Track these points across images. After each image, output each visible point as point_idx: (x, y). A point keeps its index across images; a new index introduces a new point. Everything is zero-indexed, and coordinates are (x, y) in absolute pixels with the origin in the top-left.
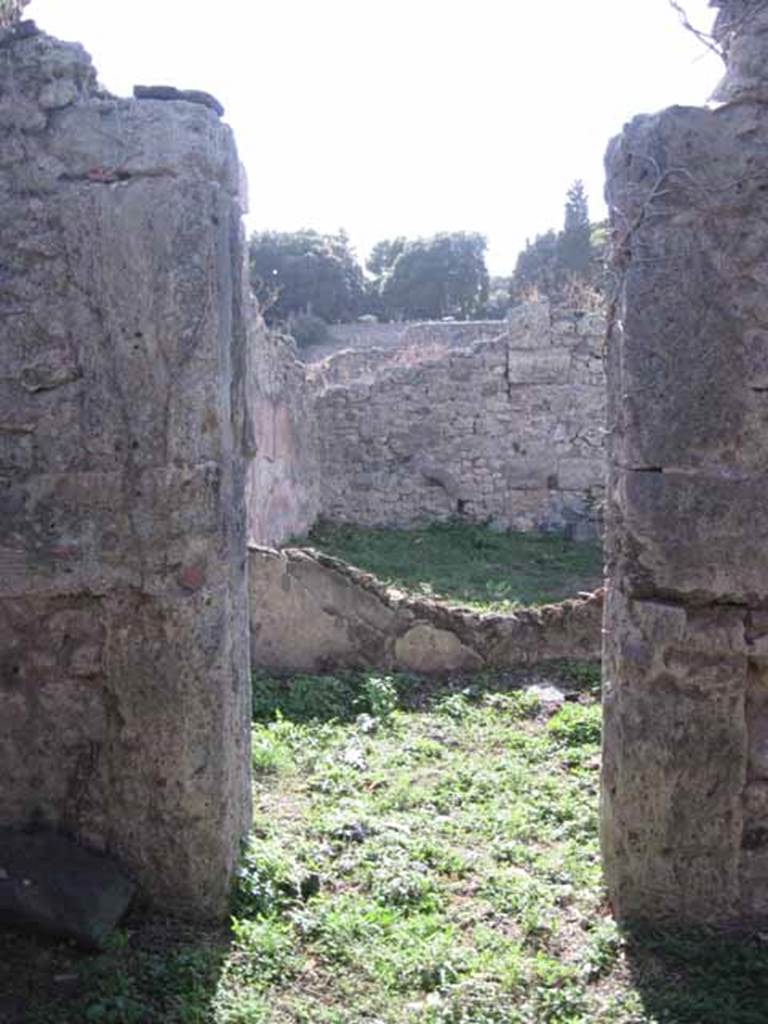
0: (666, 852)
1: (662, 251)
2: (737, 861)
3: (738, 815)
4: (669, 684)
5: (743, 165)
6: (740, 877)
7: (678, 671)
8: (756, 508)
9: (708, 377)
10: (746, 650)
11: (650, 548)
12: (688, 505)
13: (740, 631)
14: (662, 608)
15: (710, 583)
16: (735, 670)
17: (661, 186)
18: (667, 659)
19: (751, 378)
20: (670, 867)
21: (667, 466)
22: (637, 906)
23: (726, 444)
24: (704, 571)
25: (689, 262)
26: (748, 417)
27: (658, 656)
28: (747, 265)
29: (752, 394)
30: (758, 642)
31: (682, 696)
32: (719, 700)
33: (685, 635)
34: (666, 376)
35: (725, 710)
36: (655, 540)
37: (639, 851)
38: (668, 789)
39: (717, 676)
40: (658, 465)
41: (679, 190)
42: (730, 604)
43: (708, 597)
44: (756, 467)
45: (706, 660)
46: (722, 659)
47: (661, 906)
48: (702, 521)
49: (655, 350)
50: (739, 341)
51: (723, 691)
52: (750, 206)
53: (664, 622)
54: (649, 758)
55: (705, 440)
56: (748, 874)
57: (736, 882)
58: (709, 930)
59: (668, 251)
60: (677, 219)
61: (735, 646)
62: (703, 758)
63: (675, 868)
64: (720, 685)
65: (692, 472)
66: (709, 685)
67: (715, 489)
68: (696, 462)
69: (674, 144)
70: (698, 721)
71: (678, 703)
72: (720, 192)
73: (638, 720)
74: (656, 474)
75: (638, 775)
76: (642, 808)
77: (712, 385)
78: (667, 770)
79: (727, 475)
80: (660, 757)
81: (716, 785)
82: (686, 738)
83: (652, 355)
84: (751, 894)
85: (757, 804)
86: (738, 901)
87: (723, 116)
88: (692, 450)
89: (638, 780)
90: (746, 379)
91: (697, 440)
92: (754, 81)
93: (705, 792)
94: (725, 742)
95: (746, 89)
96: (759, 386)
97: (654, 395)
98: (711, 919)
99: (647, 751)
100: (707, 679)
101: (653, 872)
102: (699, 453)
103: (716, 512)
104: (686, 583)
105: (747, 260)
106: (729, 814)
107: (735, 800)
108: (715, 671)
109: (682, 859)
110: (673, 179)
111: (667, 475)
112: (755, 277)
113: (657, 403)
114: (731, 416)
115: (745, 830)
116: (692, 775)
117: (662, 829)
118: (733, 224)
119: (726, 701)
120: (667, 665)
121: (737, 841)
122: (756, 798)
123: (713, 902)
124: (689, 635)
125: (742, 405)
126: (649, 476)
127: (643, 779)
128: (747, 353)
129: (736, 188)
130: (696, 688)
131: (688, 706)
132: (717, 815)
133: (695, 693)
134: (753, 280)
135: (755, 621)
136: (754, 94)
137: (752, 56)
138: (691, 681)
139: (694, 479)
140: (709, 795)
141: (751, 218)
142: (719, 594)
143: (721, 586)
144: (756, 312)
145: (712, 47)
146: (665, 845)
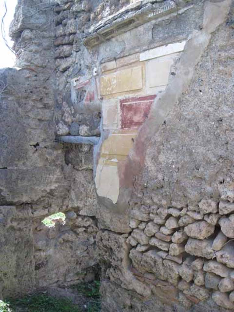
0: (15, 276)
1: (5, 107)
2: (34, 274)
3: (34, 261)
4: (12, 228)
5: (27, 85)
6: (35, 278)
7: (15, 224)
8: (33, 177)
9: (19, 142)
10: (32, 215)
11: (4, 190)
12: (15, 177)
13: (30, 211)
14: (9, 207)
15: (22, 198)
16: (29, 222)
17: (5, 89)
18: (11, 221)
19: (29, 142)
20: (17, 280)
21: (8, 167)
22: (8, 294)
23: (24, 160)
24: (20, 195)
25: (13, 111)
26: (29, 152)
27: (9, 221)
28: (27, 112)
29: (29, 146)
30: (35, 213)
31: (16, 231)
32: (26, 230)
33: (16, 213)
34: (8, 142)
35: (28, 233)
36: (6, 188)
37: (7, 278)
38: (15, 258)
39: (25, 224)
40: (6, 167)
41: (9, 90)
42: (27, 203)
43: (21, 202)
44: (32, 166)
45: (21, 220)
46: (26, 219)
47: (16, 292)
48: (19, 182)
49: (4, 134)
50: (26, 132)
51: (26, 228)
52: (28, 96)
53: (10, 211)
54: (8, 251)
55: (19, 159)
56: (37, 277)
57: (34, 280)
58: (30, 295)
59: (7, 107)
60: (10, 99)
61: (29, 215)
62: (23, 247)
63: (19, 280)
64: (26, 226)
65: (16, 168)
66: (23, 227)
67: (22, 173)
68: (17, 165)
69: (9, 78)
70: (21, 237)
71: (15, 233)
72: (21, 92)
73: (4, 240)
74: (6, 169)
75: (5, 256)
76: (7, 265)
77: (20, 144)
78: (14, 252)
79: (25, 168)
80: (12, 250)
81: (27, 254)
82: (18, 242)
83: (3, 136)
84: (38, 282)
85: (38, 257)
86: (35, 285)
87: (21, 72)
88: (15, 162)
89: (5, 257)
90: (28, 142)
91: (17, 159)
92: (29, 64)
93: (24, 257)
94: (28, 241)
95: (27, 66)
96: (31, 144)
97: (4, 147)
98: (29, 292)
99: (8, 248)
100: (22, 225)
101: (12, 283)
102: (17, 163)
103: (23, 179)
104: (16, 199)
105: (27, 111)
106: (31, 262)
107: (32, 257)
108: (24, 222)
109: (20, 277)
110: (8, 88)
111: (9, 169)
112: (30, 115)
113: (5, 149)
114: (25, 152)
115: (35, 265)
116: (20, 253)
117: (14, 270)
118: (23, 101)
119: (28, 230)
120: (11, 223)
121: (34, 268)
122: (37, 256)
123: (29, 287)
124: (17, 214)
125: (27, 149)
126: (4, 170)
127: (7, 257)
128: (28, 135)
129: (25, 92)
130: (20, 228)
131: (18, 233)
132: (28, 262)
133: (20, 230)
134: (29, 116)
135: (34, 207)
136: (28, 67)
137: (29, 57)
138: (18, 226)
139: (16, 170)
140: (26, 257)
141: (28, 100)
142: (24, 201)
143: (25, 199)
144: (30, 125)
145: (12, 51)
146: (15, 274)
